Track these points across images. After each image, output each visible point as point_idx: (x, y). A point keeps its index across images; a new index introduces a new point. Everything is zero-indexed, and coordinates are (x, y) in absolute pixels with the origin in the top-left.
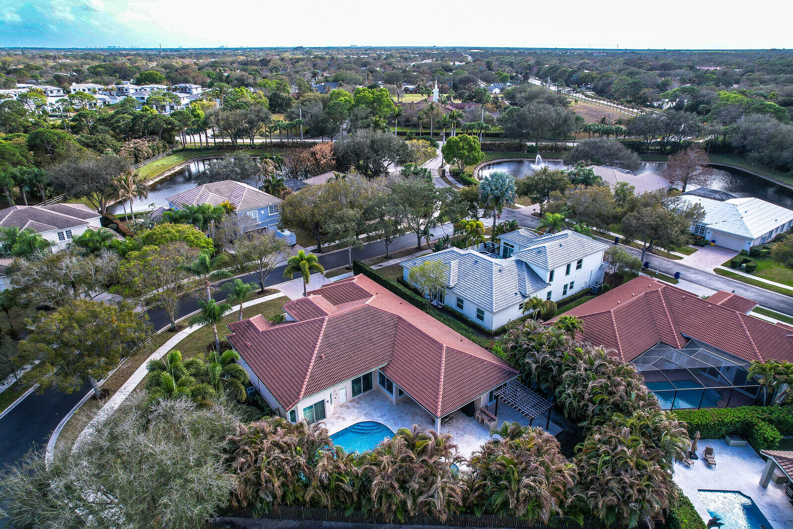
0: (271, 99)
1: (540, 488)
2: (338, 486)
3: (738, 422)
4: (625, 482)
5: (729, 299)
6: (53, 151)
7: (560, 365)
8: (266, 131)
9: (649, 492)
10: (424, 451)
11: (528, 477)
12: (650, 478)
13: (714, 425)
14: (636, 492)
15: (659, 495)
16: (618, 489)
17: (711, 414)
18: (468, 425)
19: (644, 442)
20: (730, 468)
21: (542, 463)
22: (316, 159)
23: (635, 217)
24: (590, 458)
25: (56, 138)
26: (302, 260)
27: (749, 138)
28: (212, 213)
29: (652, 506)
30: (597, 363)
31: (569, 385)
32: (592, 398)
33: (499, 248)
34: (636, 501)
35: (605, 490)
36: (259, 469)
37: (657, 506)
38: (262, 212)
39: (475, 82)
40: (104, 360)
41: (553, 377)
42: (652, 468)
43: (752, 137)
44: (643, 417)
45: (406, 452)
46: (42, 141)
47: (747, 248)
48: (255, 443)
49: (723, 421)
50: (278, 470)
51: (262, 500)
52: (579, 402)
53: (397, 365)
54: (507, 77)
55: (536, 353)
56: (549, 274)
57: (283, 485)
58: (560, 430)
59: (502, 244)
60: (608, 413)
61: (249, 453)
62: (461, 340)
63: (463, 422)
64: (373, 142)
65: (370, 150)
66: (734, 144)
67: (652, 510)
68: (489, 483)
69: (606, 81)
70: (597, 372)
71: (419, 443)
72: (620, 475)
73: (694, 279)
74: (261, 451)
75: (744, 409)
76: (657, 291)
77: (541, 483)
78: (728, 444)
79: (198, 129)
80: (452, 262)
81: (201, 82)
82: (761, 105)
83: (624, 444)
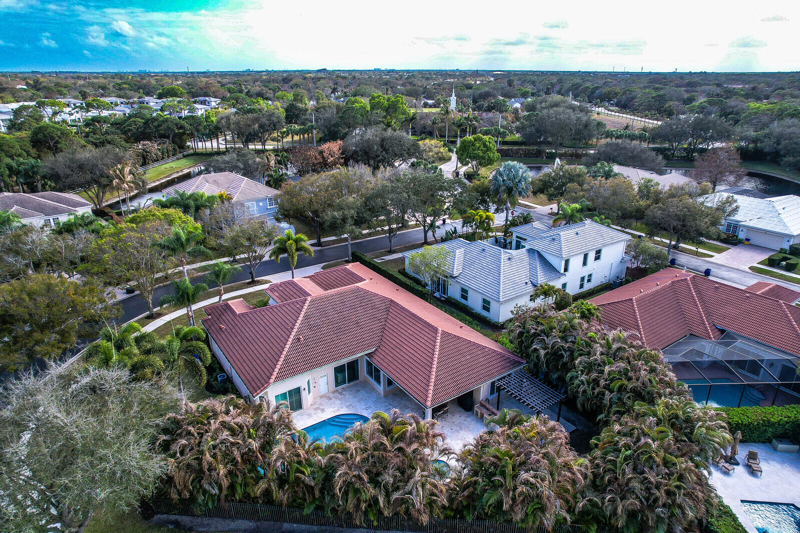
0: (287, 110)
1: (542, 487)
2: (298, 479)
3: (787, 423)
4: (650, 482)
5: (770, 289)
6: (56, 146)
7: (572, 352)
8: (278, 136)
9: (679, 495)
10: (402, 438)
11: (527, 471)
12: (681, 478)
13: (758, 425)
14: (664, 495)
15: (694, 500)
16: (641, 490)
17: (753, 413)
18: (465, 420)
19: (674, 435)
20: (779, 476)
21: (545, 456)
22: (323, 158)
23: (660, 208)
24: (606, 454)
25: (59, 133)
26: (289, 240)
27: (783, 143)
28: (205, 201)
29: (683, 513)
30: (615, 346)
31: (582, 371)
32: (609, 385)
33: (511, 243)
34: (664, 505)
35: (624, 492)
36: (202, 453)
37: (691, 514)
38: (261, 204)
39: (494, 96)
40: (55, 337)
41: (565, 364)
42: (683, 466)
43: (787, 141)
44: (671, 405)
45: (379, 438)
46: (45, 136)
47: (786, 246)
48: (202, 423)
49: (769, 421)
50: (226, 455)
51: (205, 492)
52: (593, 389)
53: (386, 351)
54: (528, 92)
55: (546, 339)
56: (563, 262)
57: (230, 473)
58: (573, 428)
59: (514, 237)
60: (629, 403)
61: (193, 435)
62: (461, 327)
63: (459, 417)
64: (383, 140)
65: (380, 148)
66: (767, 150)
67: (684, 516)
68: (480, 480)
69: (630, 96)
70: (615, 356)
71: (396, 428)
72: (643, 472)
73: (727, 276)
74: (207, 431)
75: (794, 408)
76: (686, 279)
77: (543, 480)
78: (775, 449)
79: (209, 133)
80: (457, 251)
81: (221, 96)
82: (795, 110)
83: (649, 435)
